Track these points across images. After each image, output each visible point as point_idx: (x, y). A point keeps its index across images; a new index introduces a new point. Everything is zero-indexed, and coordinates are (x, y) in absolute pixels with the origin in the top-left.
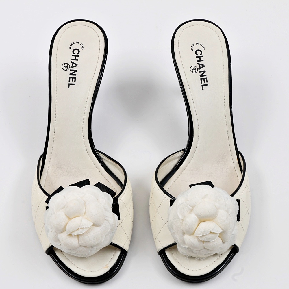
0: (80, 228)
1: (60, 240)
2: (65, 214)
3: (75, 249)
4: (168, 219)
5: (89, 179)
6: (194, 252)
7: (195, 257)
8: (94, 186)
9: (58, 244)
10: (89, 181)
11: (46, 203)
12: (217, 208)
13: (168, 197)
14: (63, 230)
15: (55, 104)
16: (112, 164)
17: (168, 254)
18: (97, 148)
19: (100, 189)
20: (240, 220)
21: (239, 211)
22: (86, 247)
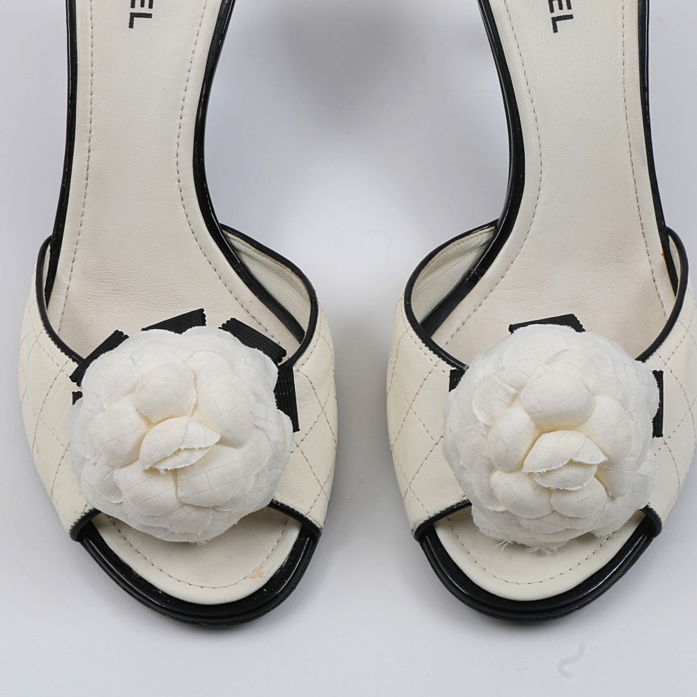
0: (182, 448)
1: (121, 487)
2: (137, 410)
3: (165, 513)
4: (444, 427)
5: (202, 310)
6: (522, 526)
7: (525, 544)
8: (220, 328)
9: (115, 502)
10: (204, 316)
11: (73, 381)
12: (589, 391)
13: (445, 363)
14: (131, 458)
15: (90, 78)
16: (269, 268)
17: (443, 536)
18: (222, 218)
19: (238, 338)
20: (663, 433)
21: (661, 405)
22: (199, 508)
